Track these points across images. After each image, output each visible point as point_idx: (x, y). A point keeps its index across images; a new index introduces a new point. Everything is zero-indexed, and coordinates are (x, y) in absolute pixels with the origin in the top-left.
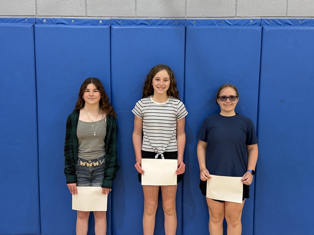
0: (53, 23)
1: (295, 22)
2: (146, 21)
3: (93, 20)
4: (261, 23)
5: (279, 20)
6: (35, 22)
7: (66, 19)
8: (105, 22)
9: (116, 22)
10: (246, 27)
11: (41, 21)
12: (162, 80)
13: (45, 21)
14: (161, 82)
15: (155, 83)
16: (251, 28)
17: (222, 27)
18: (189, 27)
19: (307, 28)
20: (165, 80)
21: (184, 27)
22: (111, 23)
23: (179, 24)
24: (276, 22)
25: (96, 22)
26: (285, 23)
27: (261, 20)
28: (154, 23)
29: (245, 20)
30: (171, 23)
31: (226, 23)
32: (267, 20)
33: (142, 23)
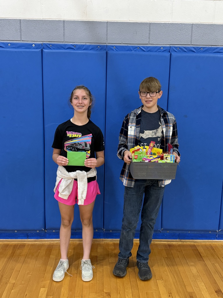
1: (197, 50)
2: (73, 45)
3: (26, 44)
4: (170, 50)
5: (185, 47)
8: (38, 46)
9: (47, 46)
10: (157, 53)
16: (161, 54)
17: (137, 53)
18: (110, 52)
19: (208, 55)
21: (105, 52)
22: (42, 47)
23: (101, 50)
24: (182, 50)
25: (29, 46)
26: (190, 50)
27: (170, 47)
28: (80, 47)
29: (156, 47)
30: (94, 48)
31: (141, 49)
32: (175, 47)
33: (70, 48)
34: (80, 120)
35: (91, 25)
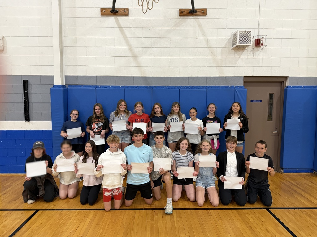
0: (103, 88)
1: (191, 87)
2: (138, 86)
3: (118, 86)
4: (179, 88)
5: (185, 86)
6: (96, 87)
7: (108, 86)
8: (122, 87)
9: (126, 87)
10: (173, 89)
11: (98, 87)
12: (184, 144)
13: (100, 87)
14: (184, 146)
15: (181, 145)
16: (175, 89)
17: (165, 89)
18: (153, 89)
19: (195, 89)
20: (186, 145)
21: (151, 89)
22: (124, 87)
23: (149, 88)
24: (184, 87)
25: (119, 87)
26: (188, 88)
27: (179, 86)
28: (140, 87)
29: (173, 87)
30: (147, 87)
31: (167, 87)
32: (181, 87)
33: (136, 87)
34: (212, 116)
35: (145, 78)
